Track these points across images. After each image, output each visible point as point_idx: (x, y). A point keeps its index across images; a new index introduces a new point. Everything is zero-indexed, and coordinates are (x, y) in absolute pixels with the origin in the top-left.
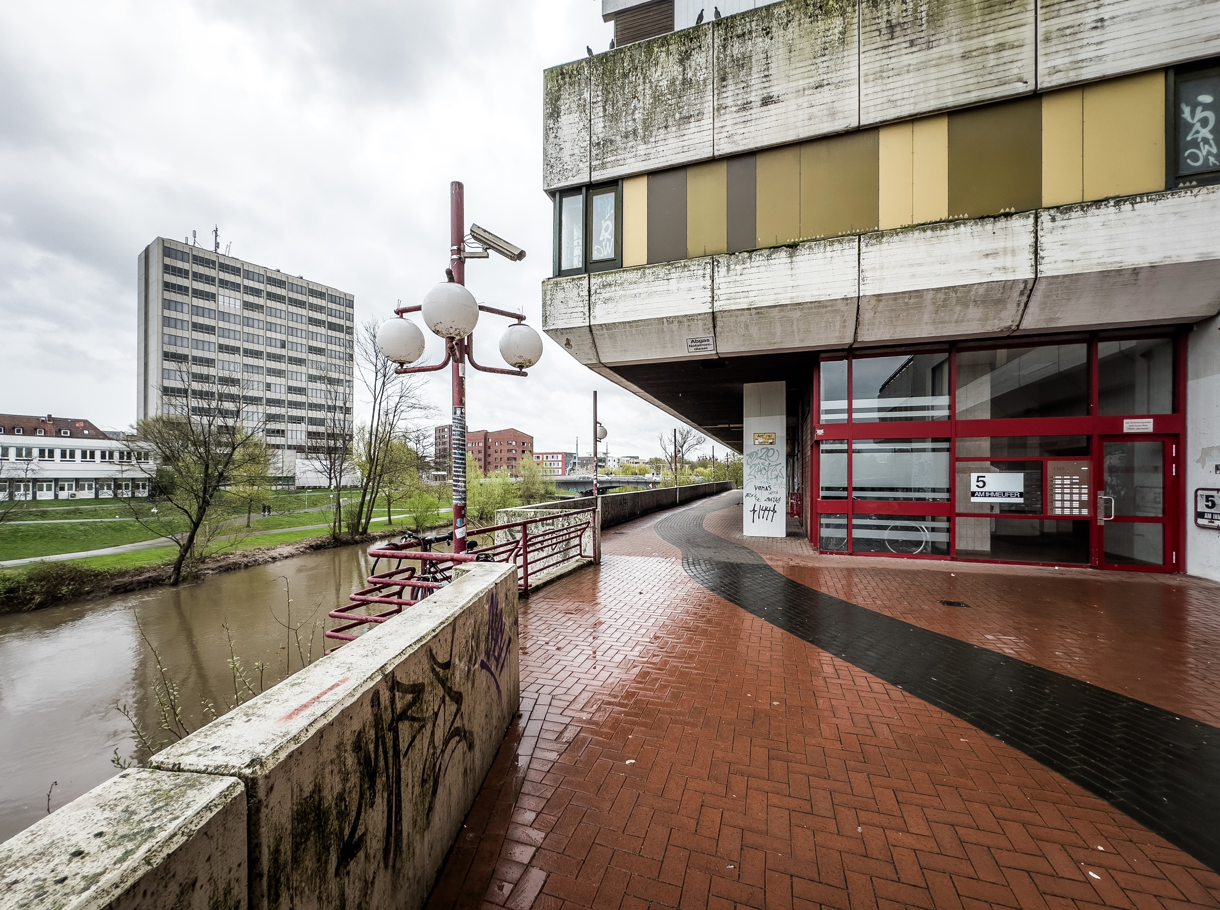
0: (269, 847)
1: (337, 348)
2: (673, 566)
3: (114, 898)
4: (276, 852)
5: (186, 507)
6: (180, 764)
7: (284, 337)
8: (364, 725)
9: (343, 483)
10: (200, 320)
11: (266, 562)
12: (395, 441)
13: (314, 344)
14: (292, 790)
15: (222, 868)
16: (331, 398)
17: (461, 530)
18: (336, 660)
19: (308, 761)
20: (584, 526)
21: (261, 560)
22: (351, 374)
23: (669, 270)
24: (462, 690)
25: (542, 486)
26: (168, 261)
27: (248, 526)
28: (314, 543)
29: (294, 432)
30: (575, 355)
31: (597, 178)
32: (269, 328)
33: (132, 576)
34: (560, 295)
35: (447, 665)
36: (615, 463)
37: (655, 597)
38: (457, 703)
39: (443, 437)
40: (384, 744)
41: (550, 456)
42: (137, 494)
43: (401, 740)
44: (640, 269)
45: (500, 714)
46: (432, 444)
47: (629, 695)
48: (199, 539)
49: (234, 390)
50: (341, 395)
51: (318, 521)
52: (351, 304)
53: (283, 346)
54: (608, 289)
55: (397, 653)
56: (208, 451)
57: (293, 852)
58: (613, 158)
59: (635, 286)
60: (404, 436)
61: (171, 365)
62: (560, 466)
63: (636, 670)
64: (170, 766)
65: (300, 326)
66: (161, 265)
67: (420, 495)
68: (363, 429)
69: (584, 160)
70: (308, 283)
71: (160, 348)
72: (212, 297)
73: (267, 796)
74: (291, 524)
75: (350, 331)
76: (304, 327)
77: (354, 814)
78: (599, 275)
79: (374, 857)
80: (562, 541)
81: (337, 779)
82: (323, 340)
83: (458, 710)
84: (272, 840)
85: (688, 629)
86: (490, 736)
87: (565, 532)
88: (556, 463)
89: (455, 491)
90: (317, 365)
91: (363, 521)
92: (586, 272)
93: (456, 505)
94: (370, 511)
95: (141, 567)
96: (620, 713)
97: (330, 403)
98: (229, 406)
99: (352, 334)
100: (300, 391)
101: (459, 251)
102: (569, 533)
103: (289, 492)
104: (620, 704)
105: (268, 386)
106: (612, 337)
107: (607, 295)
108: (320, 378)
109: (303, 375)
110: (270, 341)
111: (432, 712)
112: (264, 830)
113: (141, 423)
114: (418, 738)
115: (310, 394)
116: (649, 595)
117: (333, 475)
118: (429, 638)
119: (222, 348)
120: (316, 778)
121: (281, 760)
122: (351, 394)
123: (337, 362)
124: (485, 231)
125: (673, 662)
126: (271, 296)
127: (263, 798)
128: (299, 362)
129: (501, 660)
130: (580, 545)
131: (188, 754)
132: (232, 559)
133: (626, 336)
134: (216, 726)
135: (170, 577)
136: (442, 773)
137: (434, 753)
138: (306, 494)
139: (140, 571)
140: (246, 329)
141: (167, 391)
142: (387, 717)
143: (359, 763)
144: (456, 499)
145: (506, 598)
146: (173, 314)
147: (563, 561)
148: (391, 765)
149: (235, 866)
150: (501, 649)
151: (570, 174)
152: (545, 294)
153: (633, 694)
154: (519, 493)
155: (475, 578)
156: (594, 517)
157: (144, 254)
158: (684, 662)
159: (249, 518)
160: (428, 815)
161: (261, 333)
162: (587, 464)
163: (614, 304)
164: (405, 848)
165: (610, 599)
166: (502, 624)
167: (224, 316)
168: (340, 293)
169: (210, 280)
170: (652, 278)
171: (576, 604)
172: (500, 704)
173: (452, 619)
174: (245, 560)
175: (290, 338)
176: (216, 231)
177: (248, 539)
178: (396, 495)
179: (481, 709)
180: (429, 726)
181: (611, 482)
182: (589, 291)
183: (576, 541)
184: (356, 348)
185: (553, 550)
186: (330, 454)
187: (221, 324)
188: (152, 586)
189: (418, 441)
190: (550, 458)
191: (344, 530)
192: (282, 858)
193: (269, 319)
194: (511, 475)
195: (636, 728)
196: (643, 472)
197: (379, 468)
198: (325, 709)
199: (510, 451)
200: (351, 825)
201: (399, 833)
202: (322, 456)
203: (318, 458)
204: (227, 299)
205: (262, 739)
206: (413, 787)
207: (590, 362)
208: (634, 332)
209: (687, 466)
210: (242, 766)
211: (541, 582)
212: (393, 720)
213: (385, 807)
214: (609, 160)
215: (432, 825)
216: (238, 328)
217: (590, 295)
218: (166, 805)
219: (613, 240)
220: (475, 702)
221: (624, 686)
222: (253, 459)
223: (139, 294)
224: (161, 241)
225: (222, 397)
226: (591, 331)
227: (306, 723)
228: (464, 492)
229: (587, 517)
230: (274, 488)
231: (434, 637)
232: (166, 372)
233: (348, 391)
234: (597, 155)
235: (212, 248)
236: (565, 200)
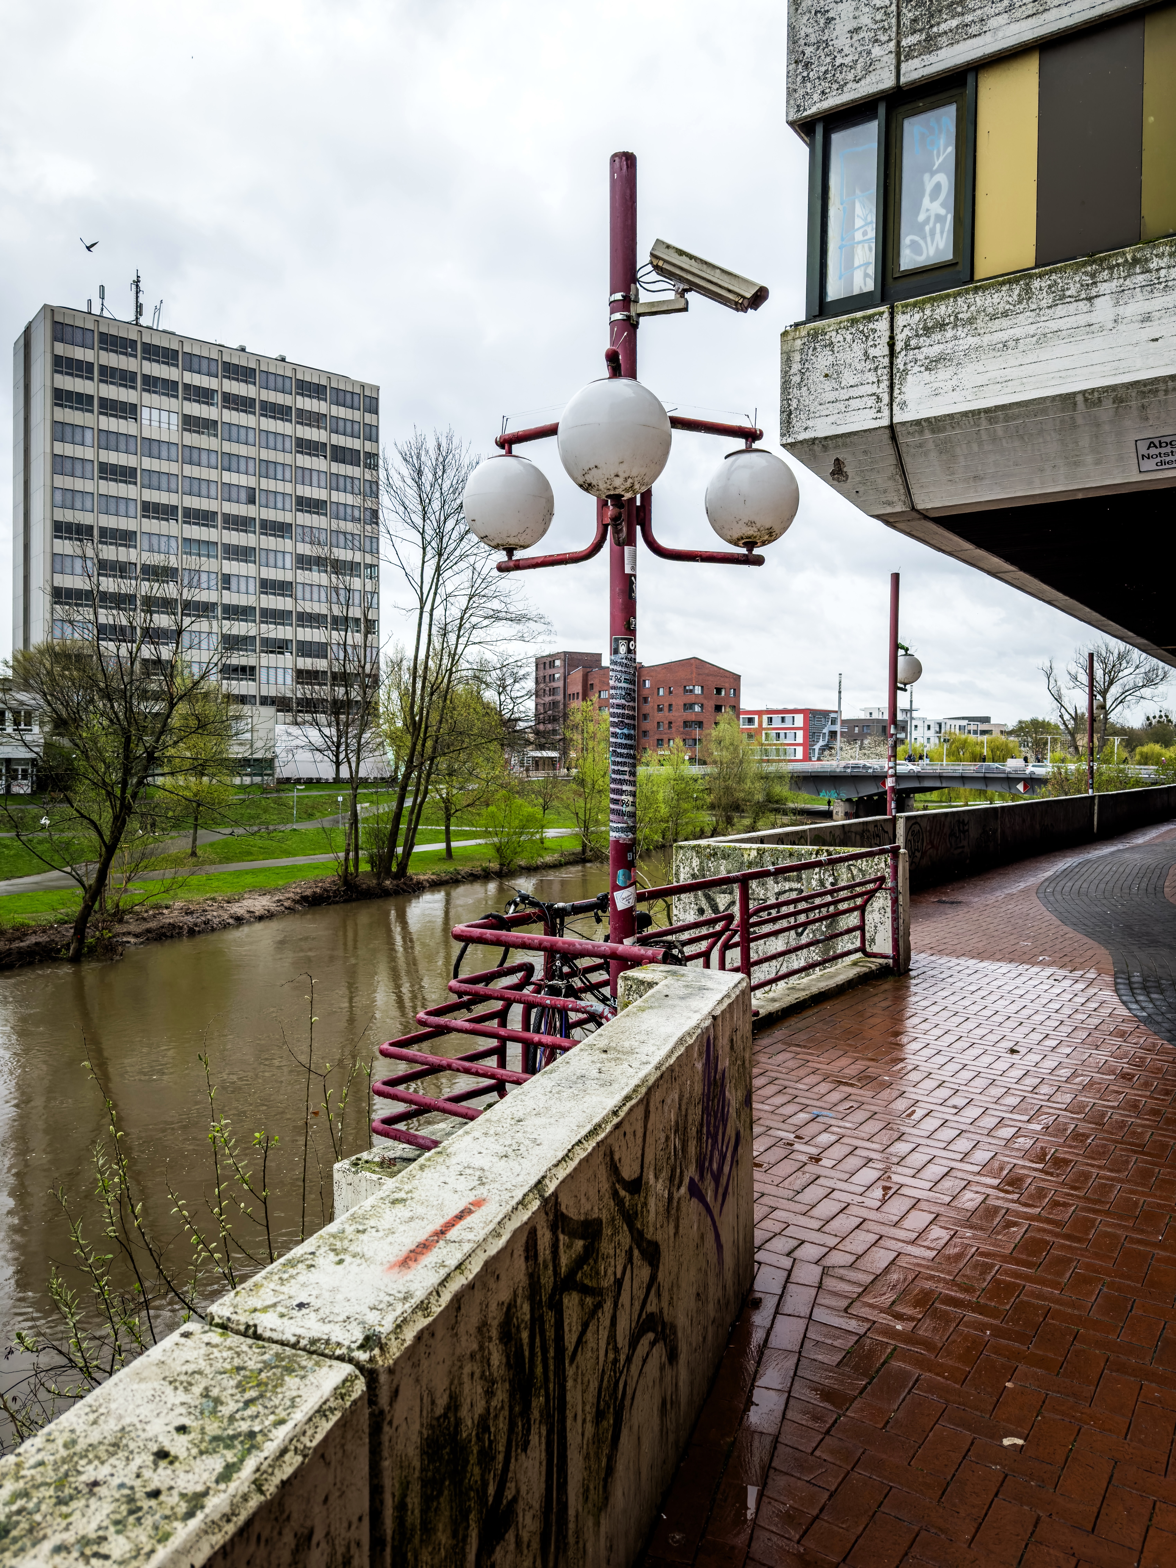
0: (394, 1495)
1: (349, 499)
2: (1092, 991)
3: (228, 1537)
4: (401, 1507)
5: (95, 817)
6: (255, 1326)
7: (252, 482)
8: (515, 1292)
9: (362, 774)
10: (113, 458)
11: (226, 926)
12: (460, 688)
13: (306, 492)
14: (422, 1400)
15: (340, 1519)
16: (339, 602)
17: (625, 893)
18: (453, 1160)
19: (441, 1349)
20: (871, 886)
21: (216, 921)
22: (375, 552)
23: (1093, 276)
24: (659, 1237)
25: (758, 785)
26: (61, 349)
27: (194, 854)
28: (308, 892)
29: (272, 672)
30: (855, 497)
31: (915, 75)
32: (226, 464)
33: (11, 940)
34: (823, 360)
35: (636, 1186)
36: (931, 733)
37: (1050, 1064)
38: (651, 1264)
39: (552, 678)
40: (543, 1332)
41: (776, 718)
42: (15, 789)
43: (566, 1328)
44: (1017, 281)
45: (720, 1293)
46: (529, 694)
47: (1000, 1289)
48: (115, 875)
49: (170, 590)
50: (357, 594)
51: (315, 847)
52: (372, 406)
53: (251, 501)
54: (936, 336)
55: (560, 1155)
56: (129, 710)
57: (422, 1511)
58: (954, 23)
59: (1004, 322)
60: (475, 677)
61: (66, 547)
62: (800, 739)
63: (1017, 1232)
64: (242, 1328)
65: (280, 457)
66: (49, 357)
67: (507, 799)
68: (399, 664)
69: (884, 38)
70: (295, 367)
71: (48, 515)
72: (129, 411)
73: (391, 1405)
74: (268, 853)
75: (371, 461)
76: (288, 459)
77: (501, 1457)
78: (915, 305)
79: (528, 1546)
80: (820, 920)
81: (480, 1390)
82: (323, 484)
83: (653, 1278)
84: (397, 1485)
85: (1140, 1149)
86: (704, 1338)
87: (828, 898)
88: (790, 733)
89: (613, 811)
90: (311, 535)
91: (400, 850)
92: (883, 300)
93: (617, 842)
94: (412, 831)
95: (23, 925)
96: (982, 1327)
97: (336, 611)
98: (163, 621)
99: (375, 467)
100: (282, 588)
101: (627, 302)
102: (835, 903)
103: (264, 789)
104: (979, 1308)
105: (226, 581)
106: (945, 449)
107: (934, 351)
108: (319, 562)
109: (288, 558)
110: (229, 492)
111: (612, 1279)
112: (386, 1464)
113: (20, 657)
114: (592, 1327)
115: (300, 595)
116: (1034, 1058)
117: (342, 756)
118: (609, 1128)
119: (151, 510)
120: (451, 1383)
121: (408, 1343)
122: (375, 592)
123: (349, 527)
124: (681, 253)
125: (1103, 1224)
126: (232, 402)
127: (387, 1408)
128: (280, 529)
129: (724, 1181)
130: (861, 928)
131: (265, 1309)
132: (169, 917)
133: (980, 444)
134: (292, 1263)
135: (68, 945)
136: (627, 1403)
137: (616, 1361)
138: (295, 794)
139: (21, 931)
140: (188, 470)
141: (59, 595)
142: (547, 1280)
143: (508, 1364)
144: (617, 830)
145: (732, 1048)
146: (68, 450)
147: (824, 962)
148: (551, 1375)
149: (355, 1519)
150: (723, 1157)
151: (850, 76)
152: (787, 360)
153: (1010, 1289)
154: (709, 799)
155: (669, 1002)
156: (895, 869)
157: (22, 342)
158: (1134, 1229)
159: (195, 840)
160: (605, 1480)
161: (213, 475)
162: (861, 736)
163: (952, 369)
164: (571, 1540)
165: (940, 1059)
166: (724, 1103)
167: (151, 447)
168: (354, 383)
169: (126, 379)
170: (1047, 300)
171: (860, 1065)
172: (720, 1274)
173: (643, 1090)
174: (190, 919)
175: (265, 484)
176: (137, 282)
177: (194, 880)
178: (460, 799)
179: (689, 1281)
180: (608, 1306)
181: (919, 777)
182: (891, 345)
183: (853, 920)
184: (385, 499)
185: (799, 935)
186: (337, 714)
187: (147, 463)
188: (41, 961)
189: (502, 688)
190: (777, 723)
191: (365, 867)
192: (409, 1519)
193: (227, 447)
194: (692, 760)
195: (1022, 1367)
196: (1001, 753)
197: (429, 743)
198: (458, 1256)
199: (689, 706)
200: (497, 1479)
201: (563, 1507)
202: (322, 718)
203: (316, 723)
204: (155, 413)
205: (372, 1301)
206: (584, 1421)
207: (889, 510)
208: (1000, 433)
209: (1117, 740)
210: (354, 1346)
211: (777, 1006)
212: (554, 1289)
213: (544, 1454)
214: (944, 27)
215: (612, 1500)
216: (174, 468)
217: (892, 354)
218: (261, 1396)
219: (950, 218)
220: (681, 1265)
221: (988, 1267)
222: (202, 725)
223: (15, 416)
224: (49, 311)
225: (151, 604)
226: (894, 438)
227: (434, 1279)
228: (633, 815)
229: (880, 866)
230: (237, 781)
231: (617, 1126)
232: (58, 559)
233: (368, 588)
234: (915, 20)
235: (130, 317)
236: (836, 138)
